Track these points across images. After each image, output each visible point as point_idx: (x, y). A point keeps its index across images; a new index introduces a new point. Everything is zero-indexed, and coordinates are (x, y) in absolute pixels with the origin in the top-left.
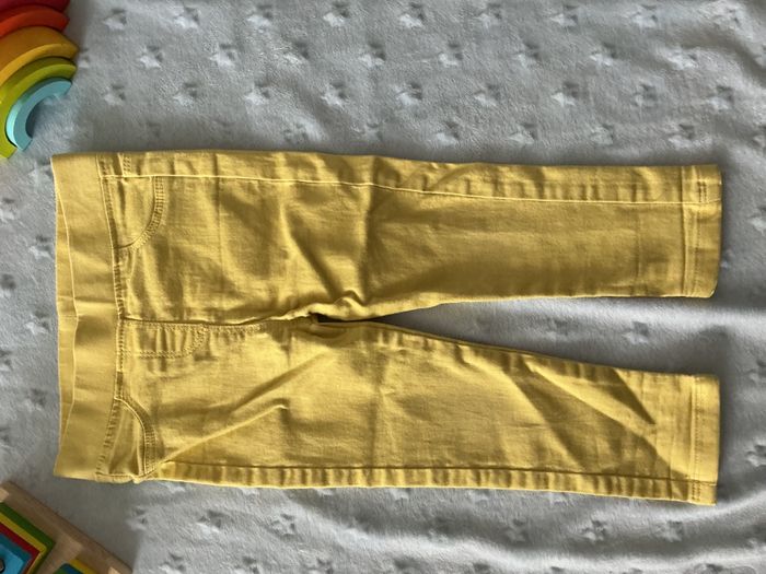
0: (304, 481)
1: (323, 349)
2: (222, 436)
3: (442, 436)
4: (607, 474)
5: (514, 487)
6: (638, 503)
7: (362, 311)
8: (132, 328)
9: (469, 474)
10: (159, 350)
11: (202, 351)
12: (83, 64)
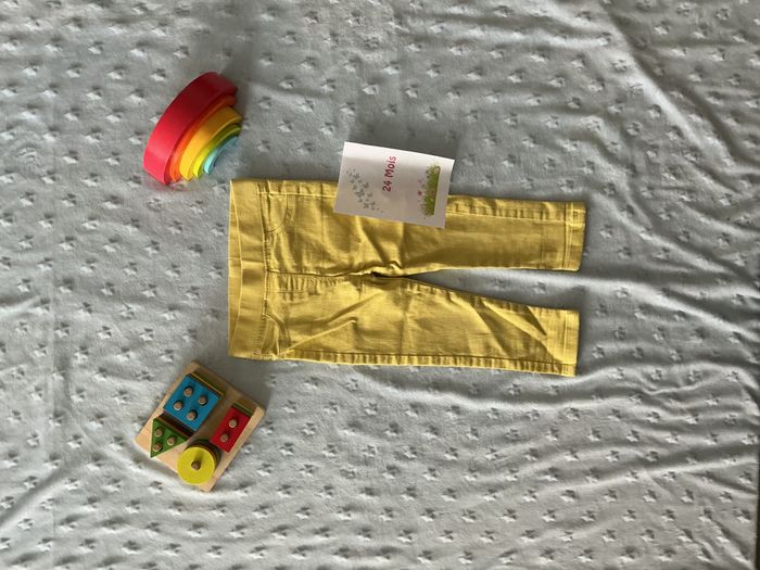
0: (365, 361)
1: (379, 291)
2: (321, 336)
3: (437, 339)
4: (521, 360)
5: (474, 366)
6: (537, 376)
7: (400, 272)
8: (275, 276)
9: (451, 358)
10: (289, 289)
11: (313, 290)
12: (245, 127)
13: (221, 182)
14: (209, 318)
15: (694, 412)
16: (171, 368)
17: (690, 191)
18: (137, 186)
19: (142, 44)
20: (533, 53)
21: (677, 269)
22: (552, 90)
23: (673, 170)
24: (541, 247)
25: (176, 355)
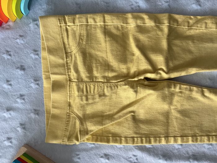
0: (142, 143)
1: (151, 92)
2: (111, 126)
3: (195, 124)
8: (74, 85)
9: (206, 138)
10: (85, 93)
11: (102, 93)
13: (35, 20)
14: (33, 115)
16: (11, 150)
25: (13, 141)
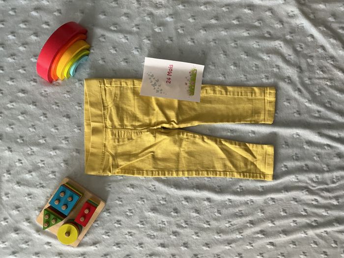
0: (159, 175)
1: (165, 137)
2: (135, 162)
3: (198, 162)
4: (243, 172)
5: (218, 176)
6: (252, 181)
7: (176, 126)
8: (109, 130)
9: (205, 173)
10: (117, 137)
11: (130, 137)
12: (92, 51)
13: (80, 80)
14: (75, 154)
15: (337, 198)
16: (54, 181)
17: (331, 80)
18: (35, 84)
19: (37, 9)
20: (245, 8)
21: (325, 122)
22: (256, 27)
23: (322, 68)
24: (252, 111)
25: (57, 174)
